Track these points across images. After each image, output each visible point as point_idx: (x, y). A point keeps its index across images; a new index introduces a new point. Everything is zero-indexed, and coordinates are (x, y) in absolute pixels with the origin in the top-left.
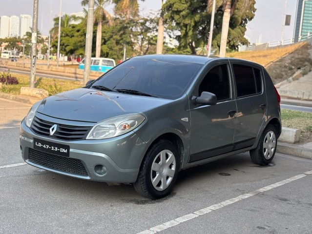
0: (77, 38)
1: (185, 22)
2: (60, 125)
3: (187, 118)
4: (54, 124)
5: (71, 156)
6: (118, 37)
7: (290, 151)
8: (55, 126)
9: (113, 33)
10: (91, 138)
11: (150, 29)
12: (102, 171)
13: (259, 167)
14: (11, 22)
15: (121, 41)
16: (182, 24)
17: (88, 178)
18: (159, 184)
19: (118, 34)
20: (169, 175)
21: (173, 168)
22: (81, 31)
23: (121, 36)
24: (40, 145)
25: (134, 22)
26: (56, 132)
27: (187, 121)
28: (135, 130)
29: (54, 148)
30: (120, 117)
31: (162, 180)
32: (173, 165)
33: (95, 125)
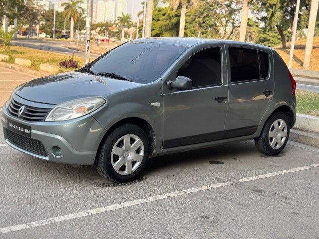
0: (162, 22)
1: (271, 3)
2: (28, 106)
3: (159, 103)
4: (22, 105)
5: (32, 137)
6: (201, 20)
7: (313, 142)
8: (23, 108)
9: (196, 16)
10: (51, 119)
11: (235, 10)
12: (60, 152)
13: (263, 157)
14: (107, 6)
15: (204, 24)
16: (268, 5)
17: (47, 159)
18: (123, 168)
19: (201, 16)
20: (135, 160)
21: (142, 153)
22: (167, 15)
23: (204, 18)
24: (11, 125)
25: (218, 4)
26: (23, 113)
27: (159, 106)
28: (92, 114)
29: (21, 129)
30: (79, 100)
31: (126, 164)
32: (141, 150)
33: (55, 108)
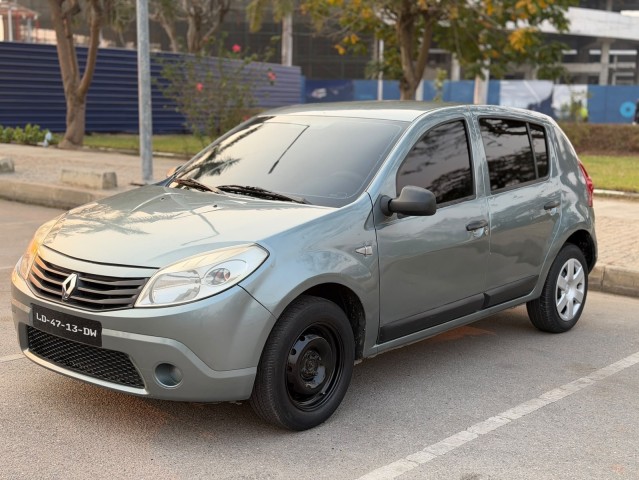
2: (83, 274)
3: (369, 248)
4: (70, 272)
5: (105, 345)
8: (73, 278)
10: (148, 303)
17: (143, 392)
24: (44, 319)
26: (75, 292)
27: (371, 253)
28: (243, 285)
29: (72, 328)
33: (154, 275)
